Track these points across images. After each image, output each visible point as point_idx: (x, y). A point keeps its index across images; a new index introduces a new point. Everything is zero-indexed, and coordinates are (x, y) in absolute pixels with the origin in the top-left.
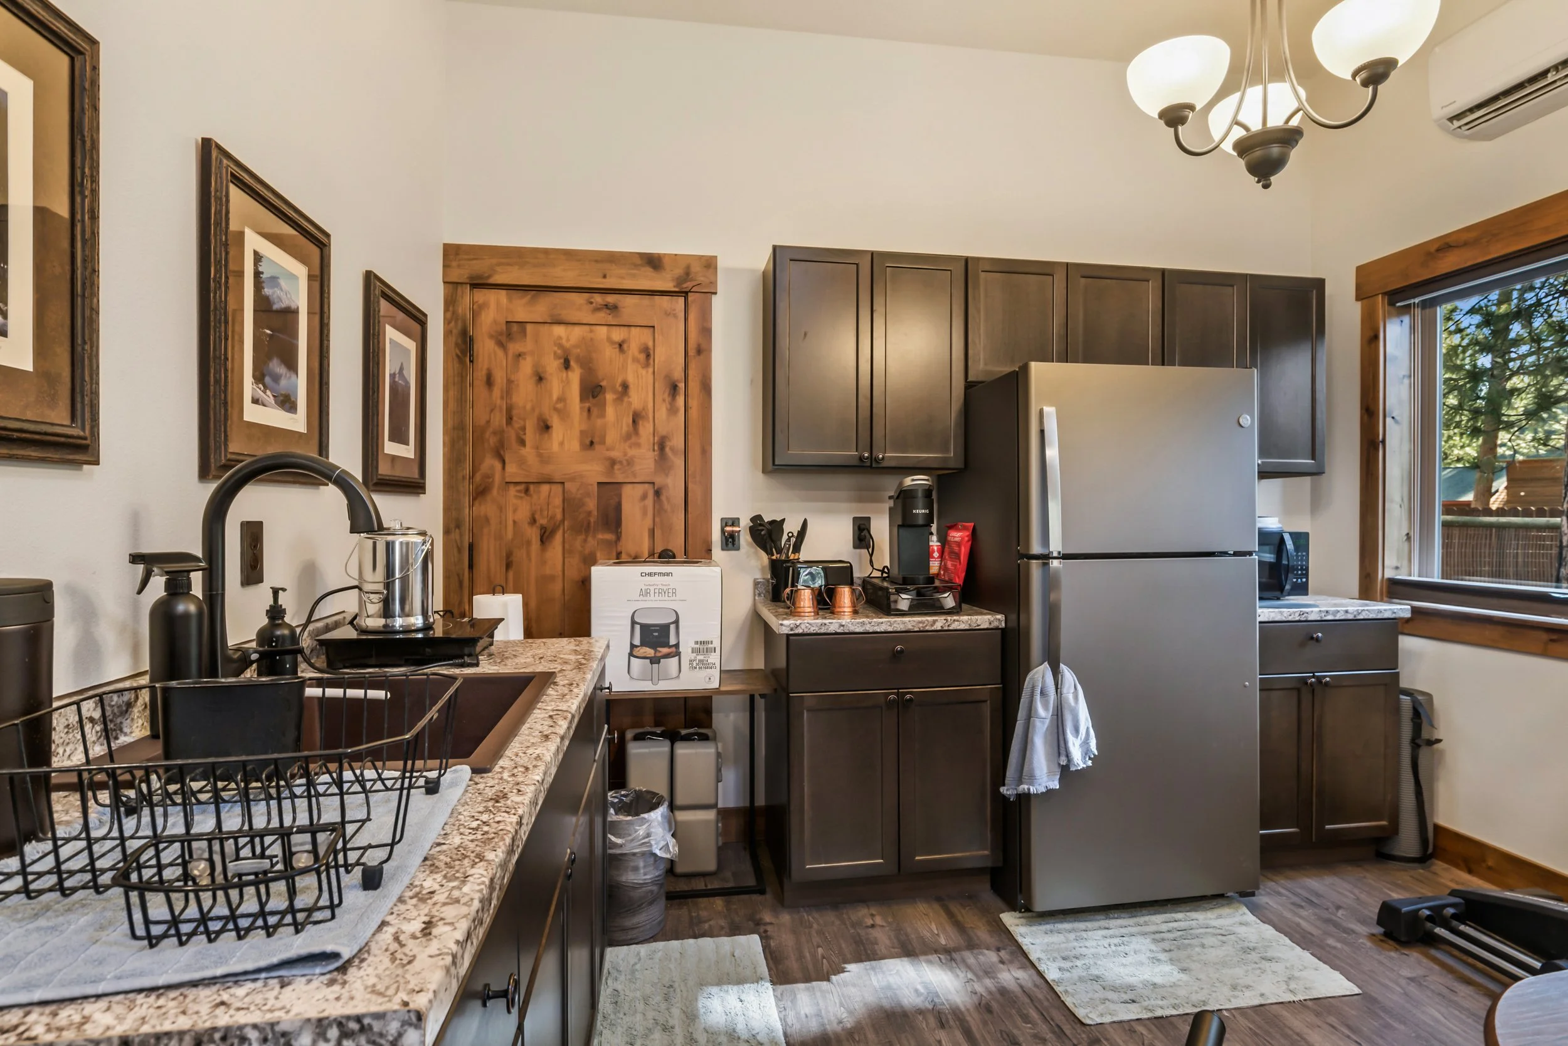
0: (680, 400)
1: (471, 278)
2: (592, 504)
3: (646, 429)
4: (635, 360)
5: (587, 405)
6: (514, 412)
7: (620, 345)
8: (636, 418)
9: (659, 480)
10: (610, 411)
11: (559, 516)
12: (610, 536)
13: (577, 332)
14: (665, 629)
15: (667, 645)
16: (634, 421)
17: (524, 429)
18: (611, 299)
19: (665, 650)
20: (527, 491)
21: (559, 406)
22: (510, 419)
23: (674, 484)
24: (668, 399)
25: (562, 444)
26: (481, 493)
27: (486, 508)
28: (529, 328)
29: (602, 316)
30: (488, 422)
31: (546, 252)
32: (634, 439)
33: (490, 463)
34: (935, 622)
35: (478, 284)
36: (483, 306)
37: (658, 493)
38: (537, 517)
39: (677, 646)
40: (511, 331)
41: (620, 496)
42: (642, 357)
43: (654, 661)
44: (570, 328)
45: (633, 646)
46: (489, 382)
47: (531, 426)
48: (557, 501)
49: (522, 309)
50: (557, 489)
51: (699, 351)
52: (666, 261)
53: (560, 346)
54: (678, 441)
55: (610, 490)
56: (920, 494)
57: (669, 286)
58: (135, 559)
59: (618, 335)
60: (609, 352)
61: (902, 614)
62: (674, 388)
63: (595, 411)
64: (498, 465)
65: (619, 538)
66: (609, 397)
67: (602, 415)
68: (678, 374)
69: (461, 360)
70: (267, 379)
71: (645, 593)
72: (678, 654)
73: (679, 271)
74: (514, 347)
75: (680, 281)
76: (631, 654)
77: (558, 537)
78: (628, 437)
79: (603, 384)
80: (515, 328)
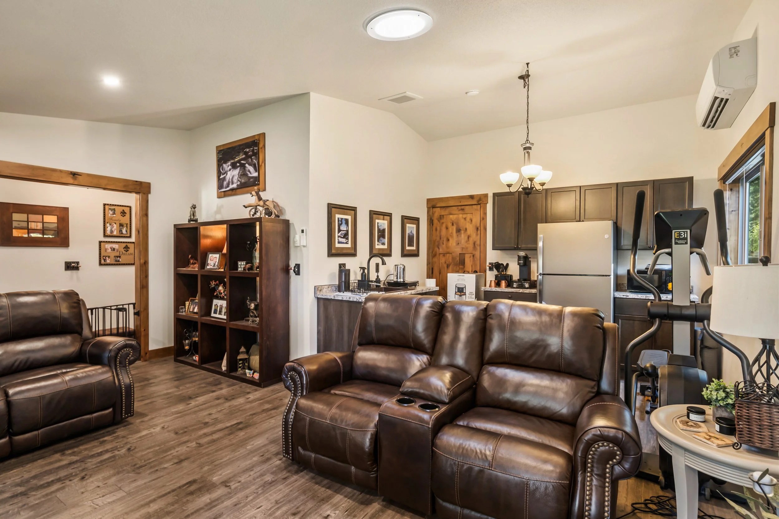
0: (479, 232)
1: (432, 206)
2: (458, 259)
3: (471, 239)
4: (468, 222)
5: (457, 234)
6: (442, 237)
7: (465, 219)
8: (469, 237)
9: (474, 252)
10: (463, 235)
11: (451, 261)
12: (461, 267)
13: (455, 216)
14: (463, 288)
15: (463, 292)
16: (468, 238)
17: (443, 240)
18: (463, 207)
19: (462, 294)
20: (444, 255)
21: (451, 234)
22: (440, 238)
23: (477, 254)
24: (476, 232)
25: (452, 244)
26: (434, 256)
27: (435, 259)
28: (445, 216)
29: (461, 212)
30: (436, 239)
31: (447, 198)
32: (468, 242)
33: (437, 249)
34: (520, 290)
35: (434, 207)
36: (435, 212)
37: (473, 256)
38: (446, 262)
39: (465, 293)
40: (441, 217)
41: (465, 257)
42: (470, 221)
43: (460, 296)
44: (453, 215)
45: (456, 292)
46: (436, 230)
47: (445, 240)
48: (451, 258)
49: (443, 212)
50: (450, 255)
51: (483, 219)
52: (475, 196)
53: (451, 220)
54: (478, 242)
55: (462, 256)
56: (522, 257)
57: (476, 203)
58: (360, 268)
59: (464, 216)
60: (462, 220)
61: (514, 288)
62: (477, 229)
63: (459, 235)
64: (438, 249)
65: (464, 267)
66: (462, 232)
67: (461, 236)
68: (478, 225)
69: (430, 225)
70: (380, 241)
71: (458, 280)
72: (465, 295)
73: (478, 199)
74: (442, 221)
75: (478, 201)
76: (455, 294)
77: (451, 267)
78: (467, 242)
79: (461, 229)
80: (442, 216)
